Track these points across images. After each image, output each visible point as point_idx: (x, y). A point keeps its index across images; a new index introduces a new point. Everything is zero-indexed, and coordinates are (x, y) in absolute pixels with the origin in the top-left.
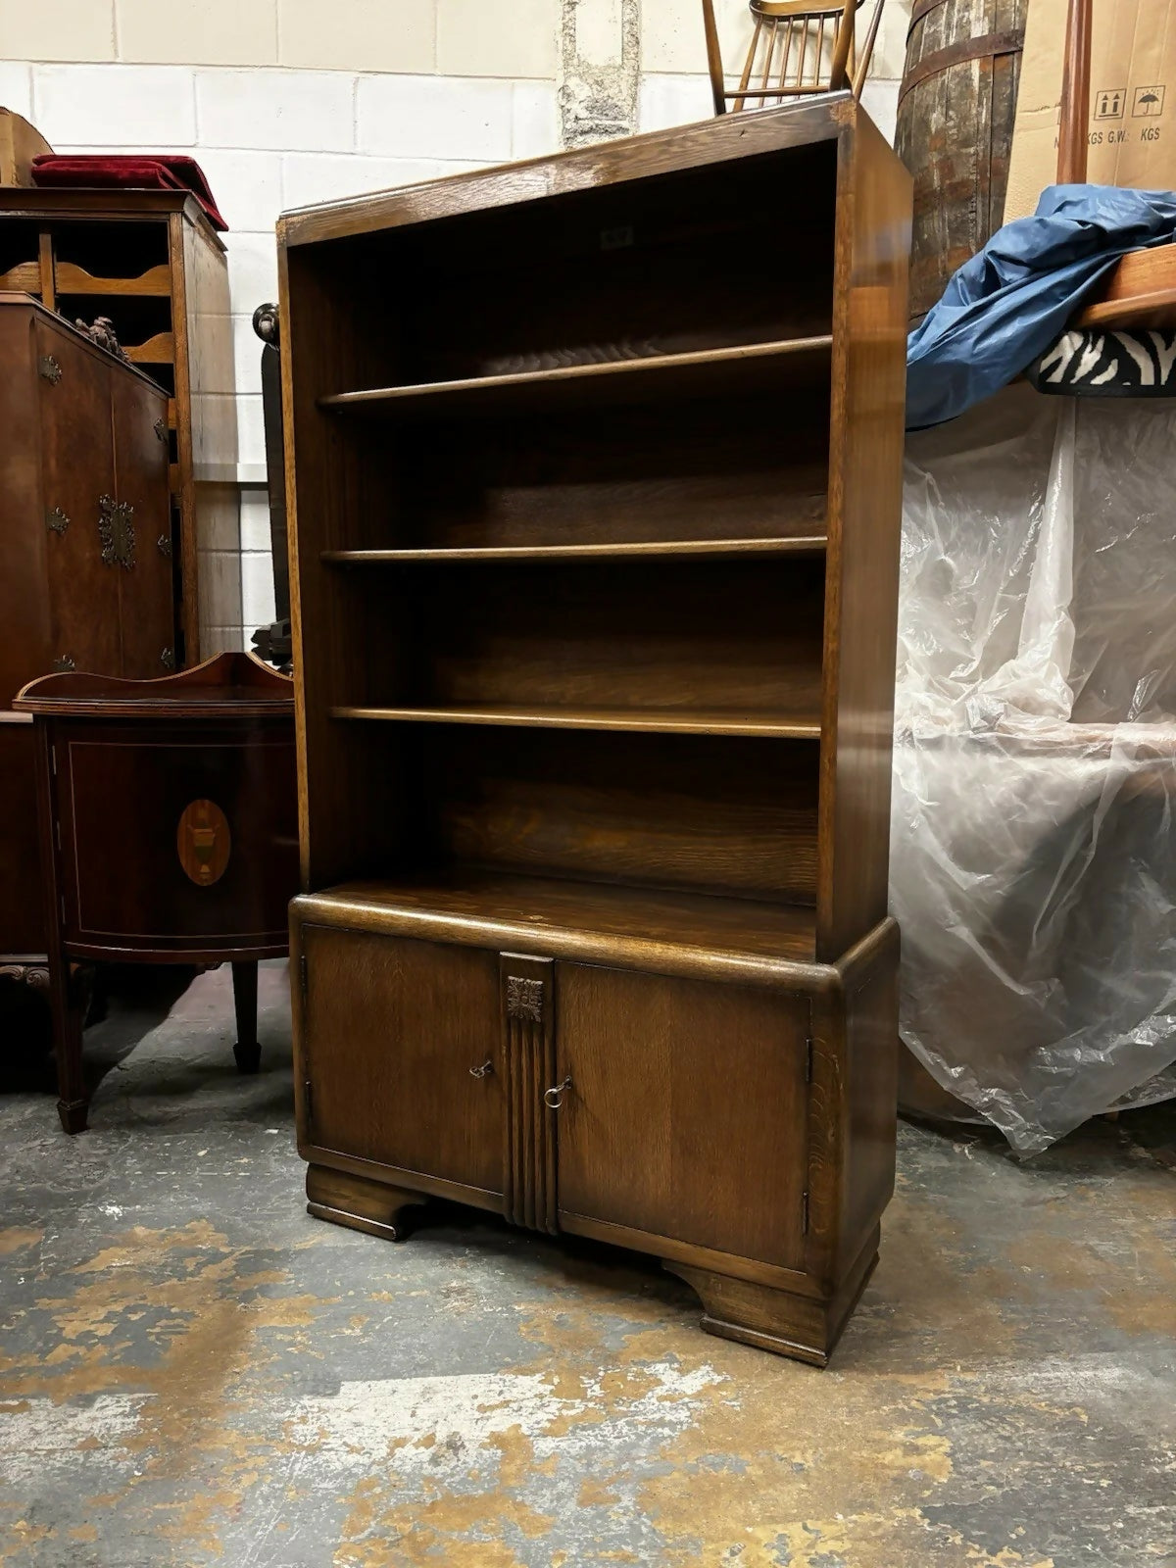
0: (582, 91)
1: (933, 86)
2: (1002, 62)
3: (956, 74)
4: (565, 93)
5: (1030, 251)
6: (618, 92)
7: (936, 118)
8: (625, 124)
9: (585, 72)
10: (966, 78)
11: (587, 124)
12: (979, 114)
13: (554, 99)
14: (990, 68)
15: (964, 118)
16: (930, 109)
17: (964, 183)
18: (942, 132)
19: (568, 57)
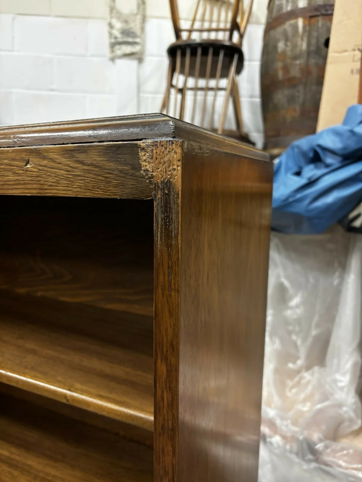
0: (118, 25)
1: (280, 30)
2: (313, 20)
3: (291, 25)
4: (111, 26)
5: (345, 148)
6: (135, 26)
7: (281, 46)
8: (138, 40)
9: (119, 16)
10: (296, 27)
11: (120, 40)
12: (302, 45)
13: (106, 28)
14: (307, 22)
15: (295, 46)
16: (277, 41)
17: (294, 78)
18: (284, 53)
19: (112, 9)
